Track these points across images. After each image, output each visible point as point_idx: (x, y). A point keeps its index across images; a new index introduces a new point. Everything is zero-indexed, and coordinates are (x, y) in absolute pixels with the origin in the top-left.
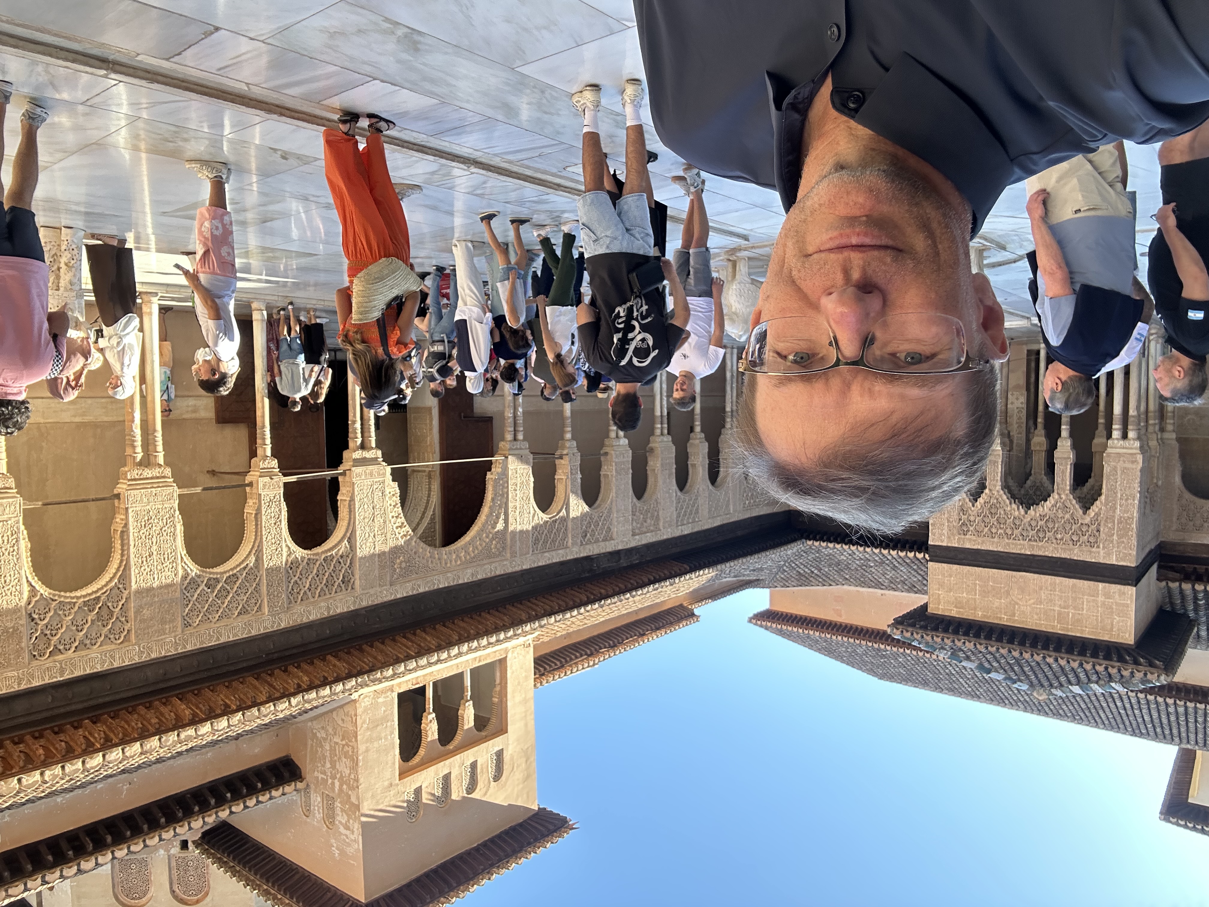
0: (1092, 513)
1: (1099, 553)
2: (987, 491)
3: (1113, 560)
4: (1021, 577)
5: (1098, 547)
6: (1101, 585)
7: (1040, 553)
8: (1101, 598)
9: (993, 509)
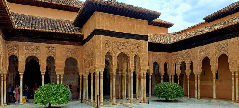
0: (107, 50)
1: (106, 39)
2: (134, 56)
3: (102, 37)
4: (124, 32)
5: (106, 40)
6: (105, 29)
7: (120, 39)
8: (105, 25)
9: (132, 51)
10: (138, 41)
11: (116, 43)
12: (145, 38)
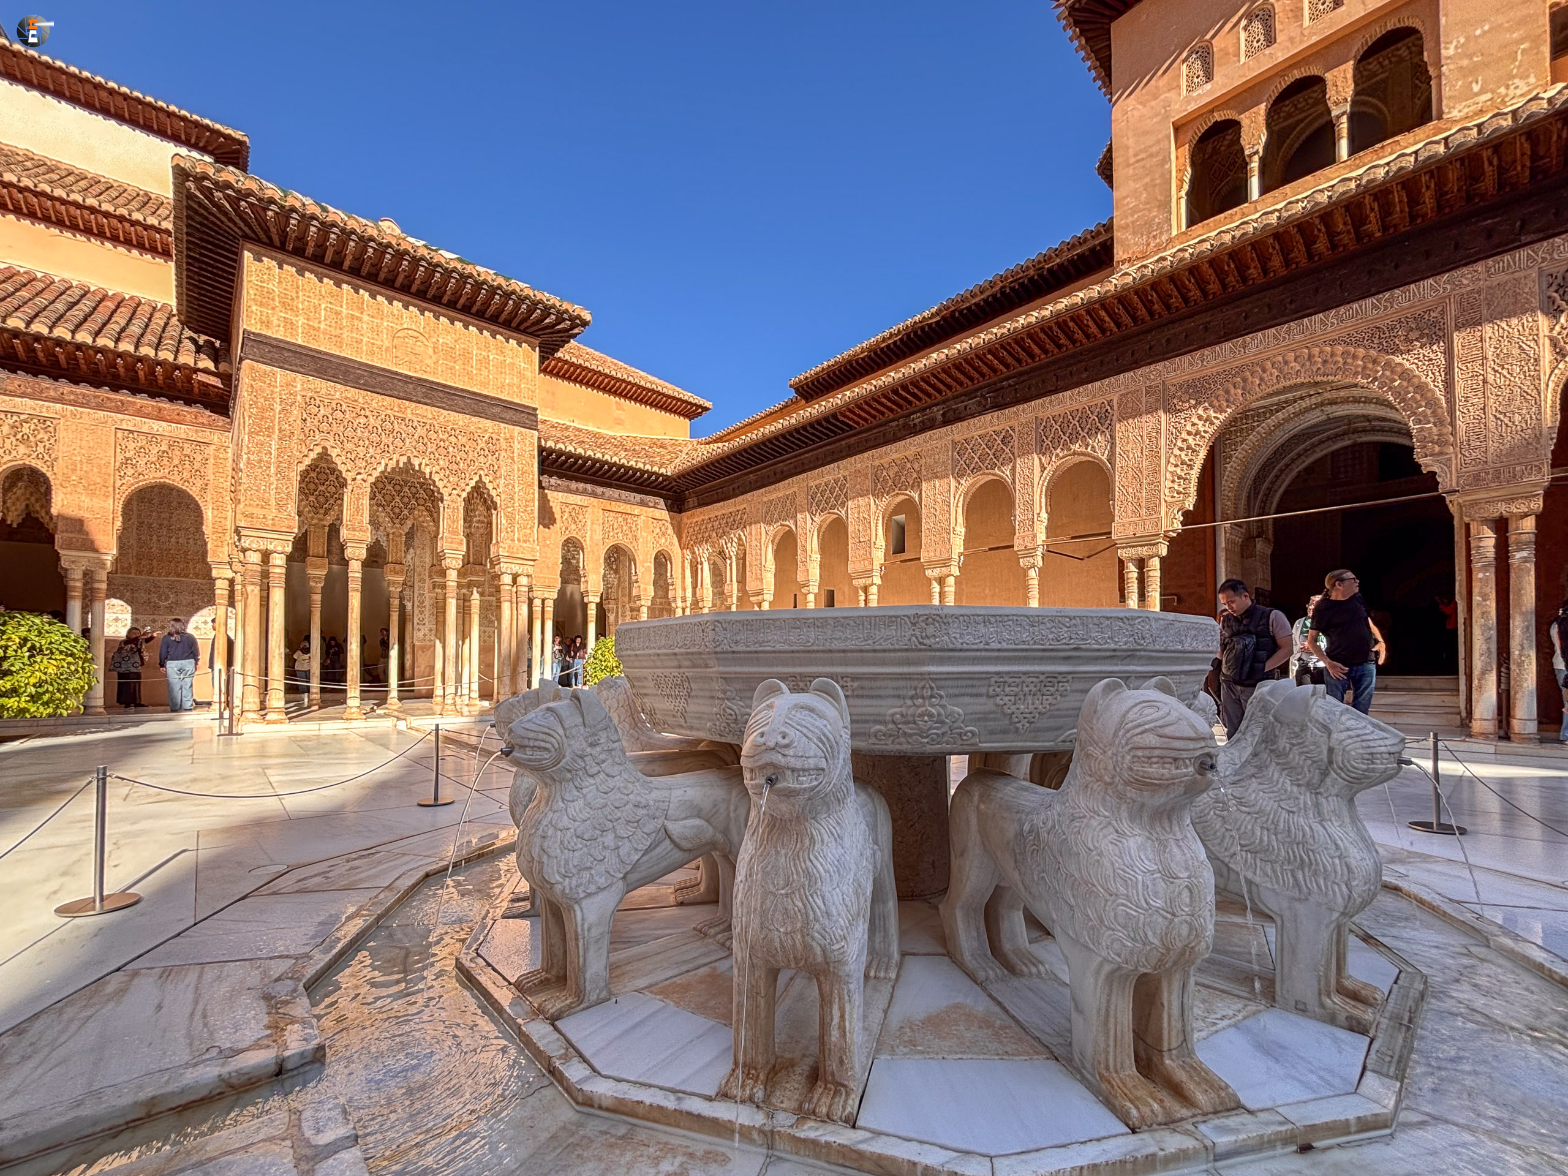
0: (315, 449)
1: (303, 388)
2: (463, 495)
7: (389, 400)
10: (488, 423)
11: (363, 420)
12: (524, 416)
